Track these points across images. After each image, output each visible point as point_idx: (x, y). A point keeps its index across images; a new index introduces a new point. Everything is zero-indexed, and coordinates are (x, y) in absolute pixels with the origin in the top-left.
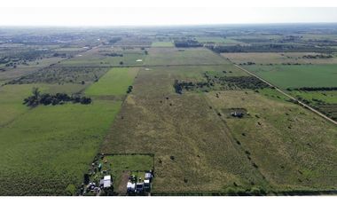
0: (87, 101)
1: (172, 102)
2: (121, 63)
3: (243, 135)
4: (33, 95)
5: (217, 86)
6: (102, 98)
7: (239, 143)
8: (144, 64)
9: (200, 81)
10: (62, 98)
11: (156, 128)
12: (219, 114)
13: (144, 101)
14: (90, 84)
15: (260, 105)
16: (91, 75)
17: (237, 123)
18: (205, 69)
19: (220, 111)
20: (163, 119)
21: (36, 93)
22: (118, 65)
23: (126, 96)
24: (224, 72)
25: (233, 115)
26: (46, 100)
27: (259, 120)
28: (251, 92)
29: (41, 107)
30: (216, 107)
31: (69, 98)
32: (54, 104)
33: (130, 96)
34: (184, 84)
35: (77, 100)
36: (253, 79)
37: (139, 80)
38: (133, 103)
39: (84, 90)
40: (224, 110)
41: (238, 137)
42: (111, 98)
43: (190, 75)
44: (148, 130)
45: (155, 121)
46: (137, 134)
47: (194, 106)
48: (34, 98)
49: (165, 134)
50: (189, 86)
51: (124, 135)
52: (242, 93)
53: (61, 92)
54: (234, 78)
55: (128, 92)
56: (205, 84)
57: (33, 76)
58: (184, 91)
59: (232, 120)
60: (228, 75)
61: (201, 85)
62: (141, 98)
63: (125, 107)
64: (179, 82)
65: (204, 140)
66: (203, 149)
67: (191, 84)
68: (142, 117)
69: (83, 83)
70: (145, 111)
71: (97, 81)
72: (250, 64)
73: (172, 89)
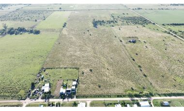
0: (37, 32)
1: (92, 34)
2: (60, 8)
3: (137, 54)
5: (119, 23)
6: (47, 30)
7: (134, 60)
8: (74, 9)
9: (109, 20)
10: (22, 30)
11: (81, 50)
12: (121, 41)
13: (73, 32)
14: (40, 22)
15: (147, 34)
16: (41, 16)
17: (133, 47)
18: (112, 12)
19: (121, 39)
20: (86, 45)
21: (5, 27)
22: (59, 9)
23: (62, 29)
24: (124, 14)
25: (130, 42)
26: (11, 32)
27: (146, 45)
28: (140, 26)
29: (8, 36)
30: (119, 36)
31: (26, 30)
32: (16, 34)
33: (64, 29)
34: (99, 21)
35: (31, 32)
36: (141, 18)
37: (71, 19)
38: (67, 34)
39: (36, 25)
40: (124, 38)
41: (134, 56)
42: (53, 30)
43: (103, 16)
44: (76, 51)
45: (80, 46)
46: (68, 54)
47: (105, 36)
48: (4, 30)
49: (86, 54)
50: (102, 22)
51: (60, 55)
52: (134, 27)
53: (21, 26)
54: (130, 17)
55: (64, 27)
56: (112, 22)
57: (5, 16)
58: (99, 26)
59: (130, 44)
60: (126, 16)
61: (110, 22)
62: (72, 30)
63: (61, 37)
64: (96, 20)
65: (112, 58)
66: (110, 64)
67: (103, 21)
68: (72, 43)
69: (36, 21)
70: (74, 39)
71: (45, 19)
72: (139, 9)
73: (91, 25)
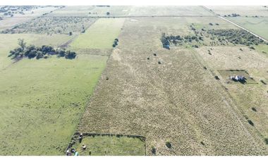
0: (72, 56)
1: (161, 61)
2: (108, 14)
3: (254, 109)
4: (20, 47)
5: (207, 40)
6: (87, 51)
7: (251, 123)
8: (130, 14)
9: (187, 34)
10: (47, 51)
11: (145, 95)
12: (217, 78)
13: (130, 57)
14: (77, 35)
15: (262, 65)
16: (79, 25)
17: (242, 91)
18: (190, 21)
19: (217, 74)
20: (153, 83)
21: (23, 45)
22: (106, 15)
23: (112, 50)
24: (211, 24)
25: (234, 79)
26: (31, 53)
29: (25, 60)
30: (211, 67)
31: (54, 51)
32: (38, 58)
33: (116, 50)
34: (172, 37)
35: (62, 54)
36: (244, 33)
37: (126, 32)
38: (119, 59)
39: (70, 42)
40: (220, 71)
41: (248, 112)
42: (97, 52)
43: (176, 27)
44: (136, 96)
45: (143, 85)
46: (123, 102)
47: (186, 65)
48: (20, 50)
49: (156, 103)
50: (176, 39)
51: (109, 104)
53: (47, 44)
54: (223, 31)
55: (114, 46)
56: (194, 38)
57: (25, 25)
58: (172, 46)
59: (235, 86)
60: (216, 28)
61: (189, 39)
62: (127, 52)
63: (111, 65)
64: (166, 36)
67: (178, 38)
68: (129, 78)
69: (71, 34)
70: (132, 70)
71: (84, 32)
72: (235, 16)
73: (159, 44)
